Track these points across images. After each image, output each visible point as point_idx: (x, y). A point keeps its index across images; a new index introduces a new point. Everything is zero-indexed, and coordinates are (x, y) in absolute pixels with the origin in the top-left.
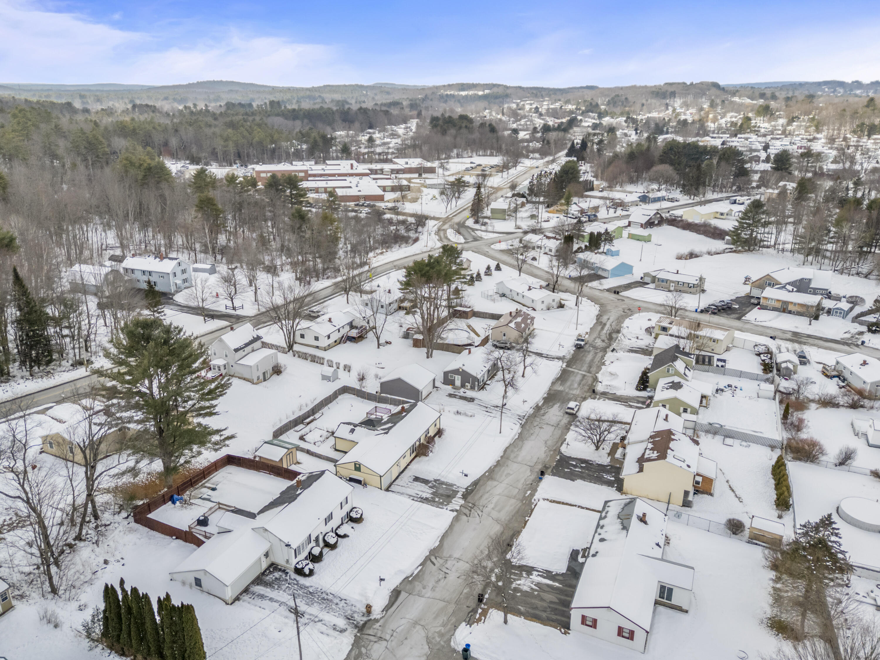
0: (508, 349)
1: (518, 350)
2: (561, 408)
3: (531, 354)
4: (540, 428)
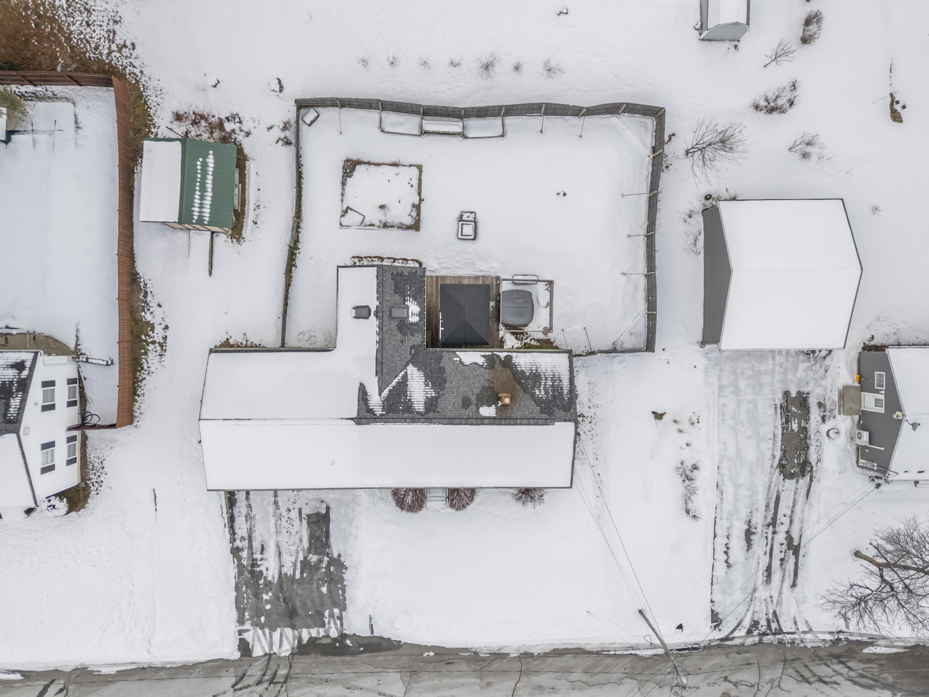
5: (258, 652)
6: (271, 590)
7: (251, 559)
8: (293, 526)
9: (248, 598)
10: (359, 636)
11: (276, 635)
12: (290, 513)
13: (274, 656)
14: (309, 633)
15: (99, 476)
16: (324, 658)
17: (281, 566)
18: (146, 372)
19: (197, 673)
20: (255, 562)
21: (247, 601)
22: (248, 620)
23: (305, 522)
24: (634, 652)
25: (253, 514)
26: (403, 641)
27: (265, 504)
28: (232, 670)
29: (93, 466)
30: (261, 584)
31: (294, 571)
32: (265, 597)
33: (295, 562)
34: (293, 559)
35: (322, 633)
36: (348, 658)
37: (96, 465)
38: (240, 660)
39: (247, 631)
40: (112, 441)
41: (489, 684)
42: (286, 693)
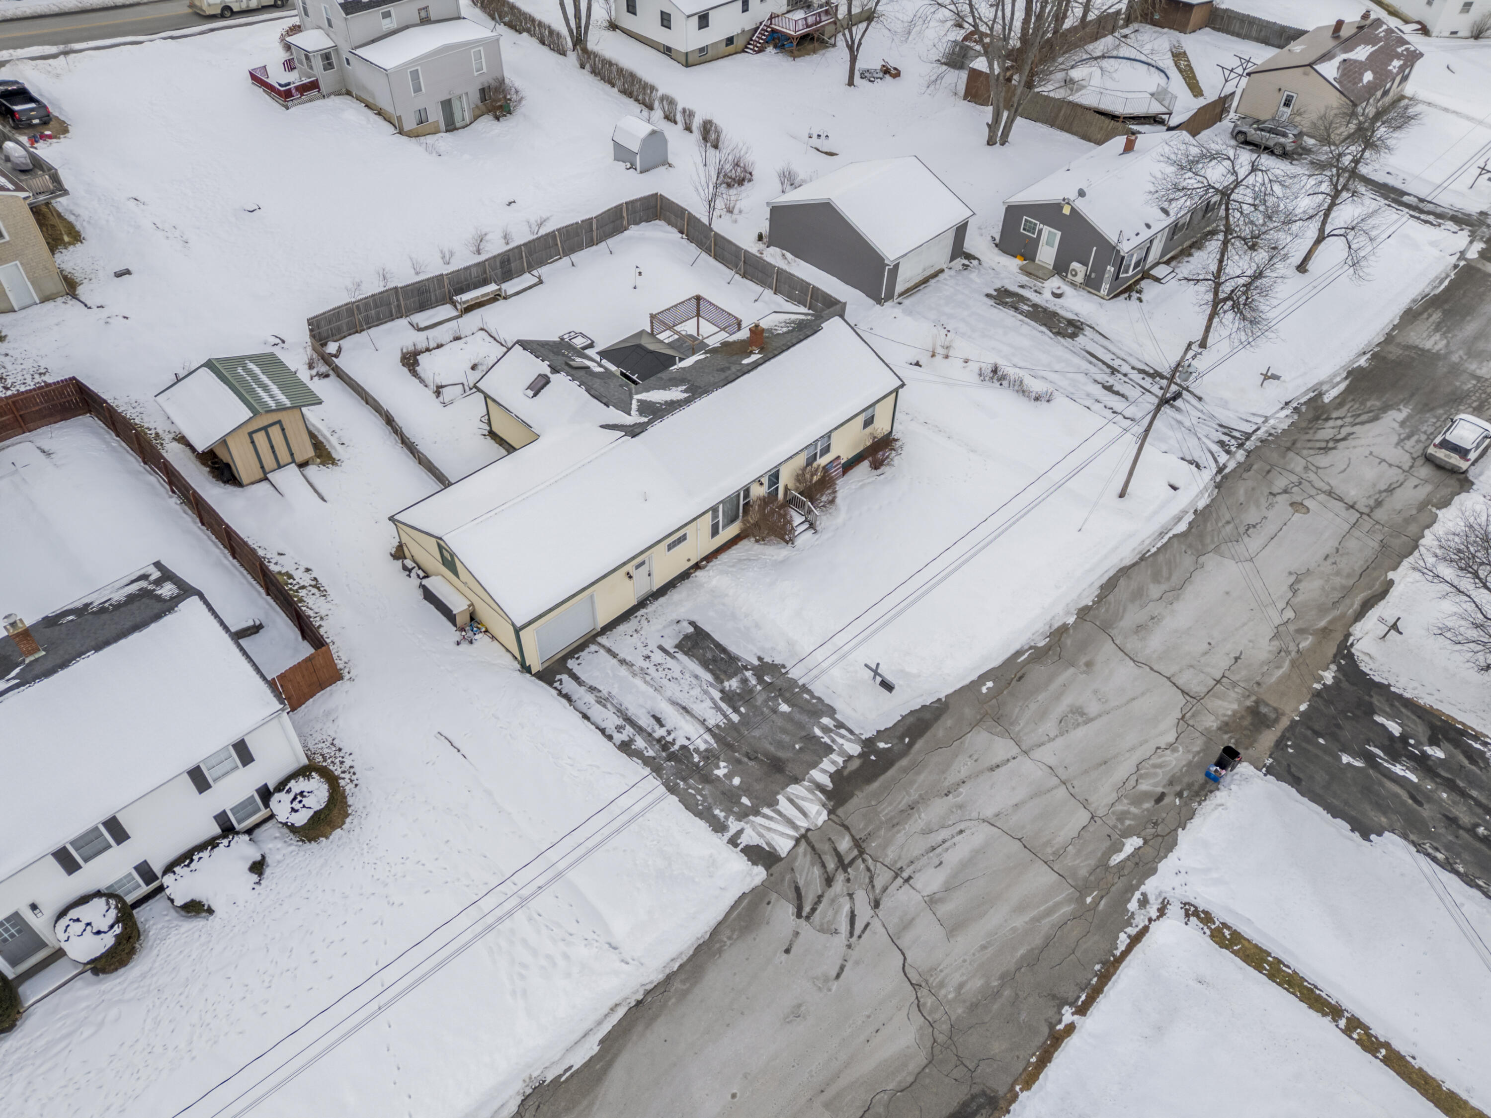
0: (1285, 155)
1: (1320, 166)
2: (1410, 429)
3: (1362, 189)
4: (1297, 506)
5: (784, 846)
6: (718, 758)
7: (655, 743)
8: (670, 669)
9: (699, 792)
10: (886, 729)
11: (783, 804)
12: (652, 659)
13: (809, 834)
14: (824, 771)
15: (342, 763)
16: (876, 785)
17: (703, 722)
18: (318, 619)
19: (728, 943)
20: (663, 742)
21: (702, 795)
22: (727, 818)
23: (680, 655)
24: (1170, 534)
25: (605, 693)
26: (942, 696)
27: (609, 672)
28: (774, 897)
29: (323, 755)
30: (699, 762)
31: (725, 716)
32: (721, 771)
33: (715, 704)
34: (709, 703)
35: (840, 761)
36: (904, 762)
37: (325, 751)
38: (770, 875)
39: (740, 832)
40: (327, 714)
41: (1089, 664)
42: (878, 864)
